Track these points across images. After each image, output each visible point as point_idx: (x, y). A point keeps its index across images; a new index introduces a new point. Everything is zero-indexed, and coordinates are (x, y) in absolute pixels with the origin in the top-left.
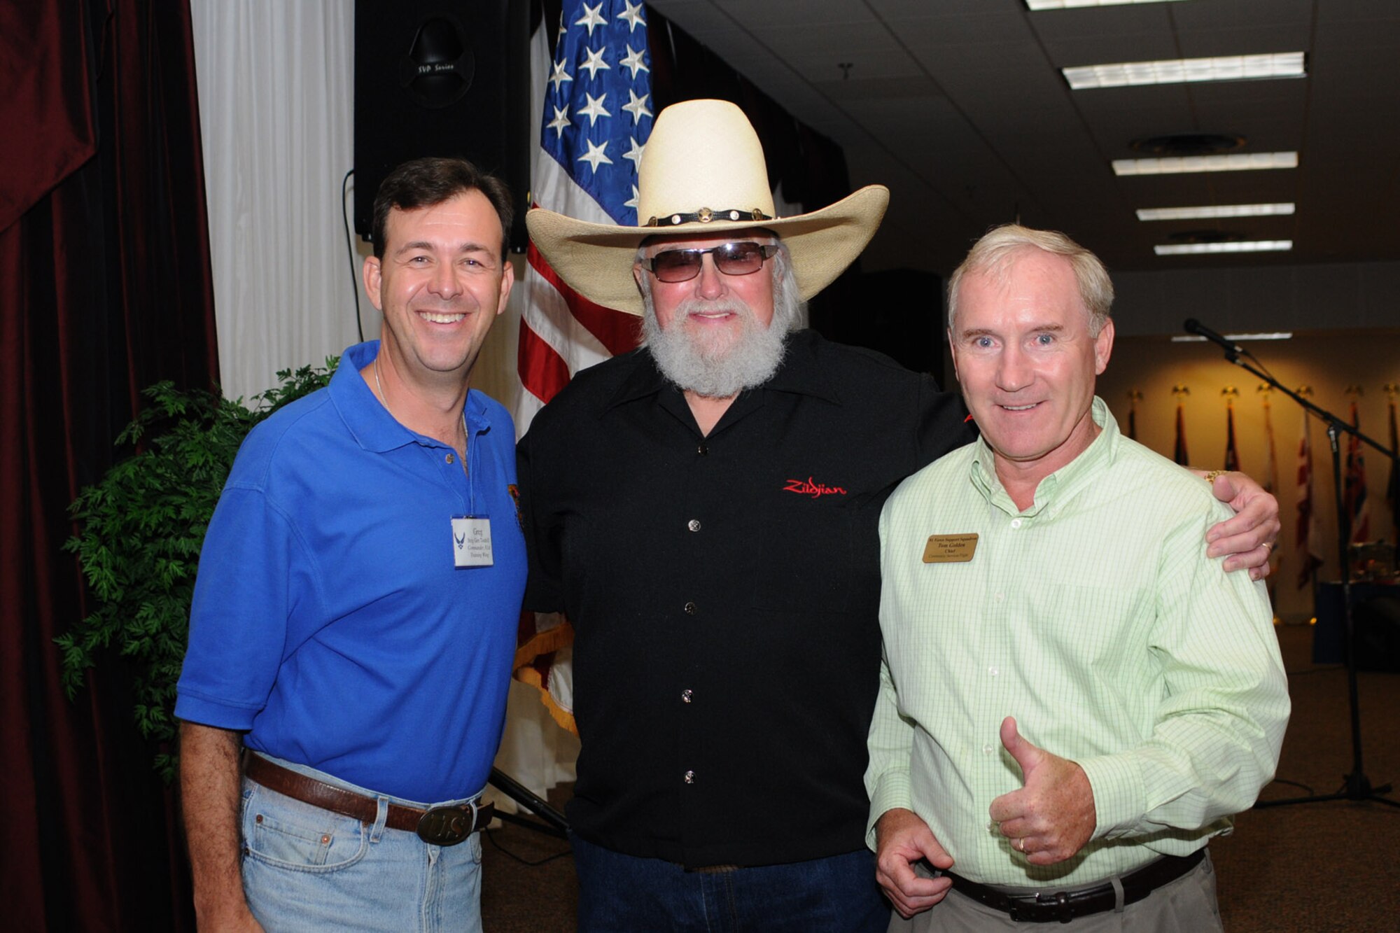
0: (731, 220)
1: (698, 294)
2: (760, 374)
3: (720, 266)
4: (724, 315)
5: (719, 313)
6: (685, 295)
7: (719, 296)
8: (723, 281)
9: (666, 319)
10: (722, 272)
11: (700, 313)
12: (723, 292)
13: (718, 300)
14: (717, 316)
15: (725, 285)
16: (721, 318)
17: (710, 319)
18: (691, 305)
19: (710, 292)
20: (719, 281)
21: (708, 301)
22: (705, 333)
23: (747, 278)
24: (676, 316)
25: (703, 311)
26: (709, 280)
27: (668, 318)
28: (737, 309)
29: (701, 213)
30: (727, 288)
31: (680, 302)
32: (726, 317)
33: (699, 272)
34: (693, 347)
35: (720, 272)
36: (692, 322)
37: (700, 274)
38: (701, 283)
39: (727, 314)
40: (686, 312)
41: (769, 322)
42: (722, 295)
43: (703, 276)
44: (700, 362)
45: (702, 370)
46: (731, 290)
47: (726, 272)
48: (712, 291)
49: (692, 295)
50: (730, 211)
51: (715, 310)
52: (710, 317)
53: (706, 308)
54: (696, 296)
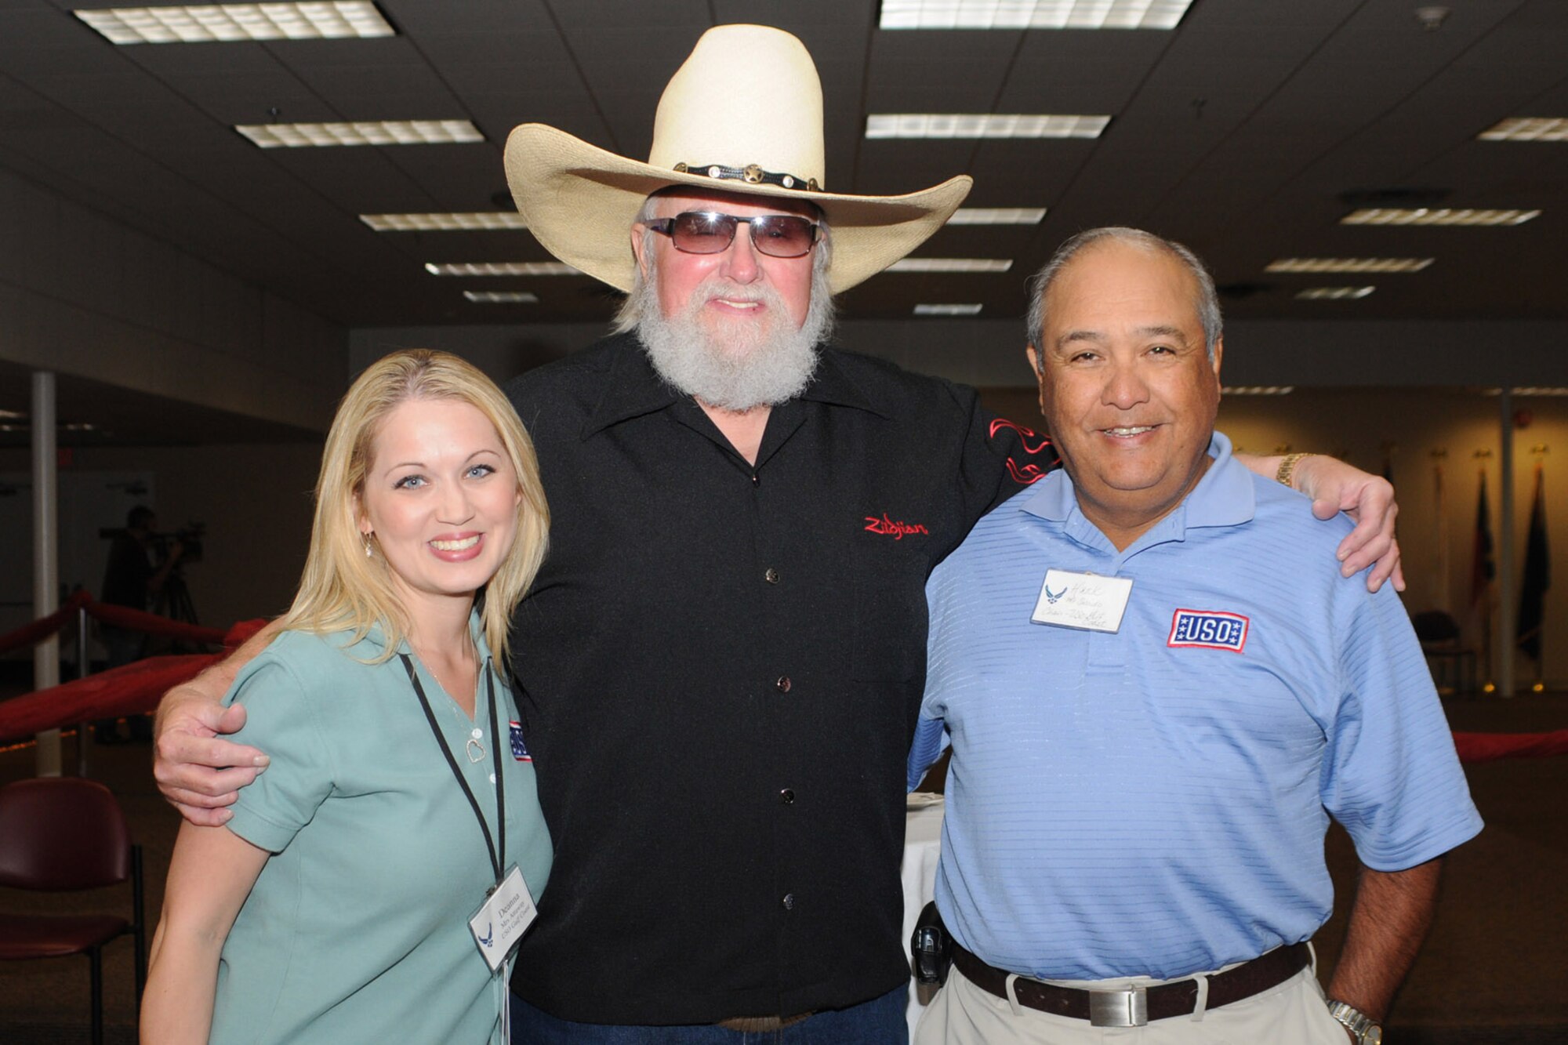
0: (783, 186)
1: (726, 272)
2: (787, 388)
3: (756, 242)
4: (750, 305)
5: (748, 301)
6: (709, 271)
7: (752, 281)
8: (758, 261)
9: (675, 303)
10: (759, 250)
11: (722, 297)
12: (755, 279)
13: (748, 287)
14: (743, 306)
15: (761, 268)
16: (747, 309)
17: (734, 308)
18: (712, 287)
19: (741, 273)
20: (755, 260)
21: (736, 285)
22: (724, 326)
23: (787, 262)
24: (690, 298)
25: (726, 295)
26: (741, 257)
27: (678, 302)
28: (770, 300)
29: (750, 170)
30: (763, 270)
31: (700, 282)
32: (754, 309)
33: (729, 245)
35: (755, 249)
36: (711, 310)
37: (730, 248)
38: (731, 259)
39: (756, 305)
40: (706, 295)
41: (802, 324)
43: (734, 251)
46: (766, 276)
47: (763, 251)
49: (716, 273)
50: (783, 175)
51: (744, 296)
52: (734, 305)
53: (731, 293)
54: (721, 275)
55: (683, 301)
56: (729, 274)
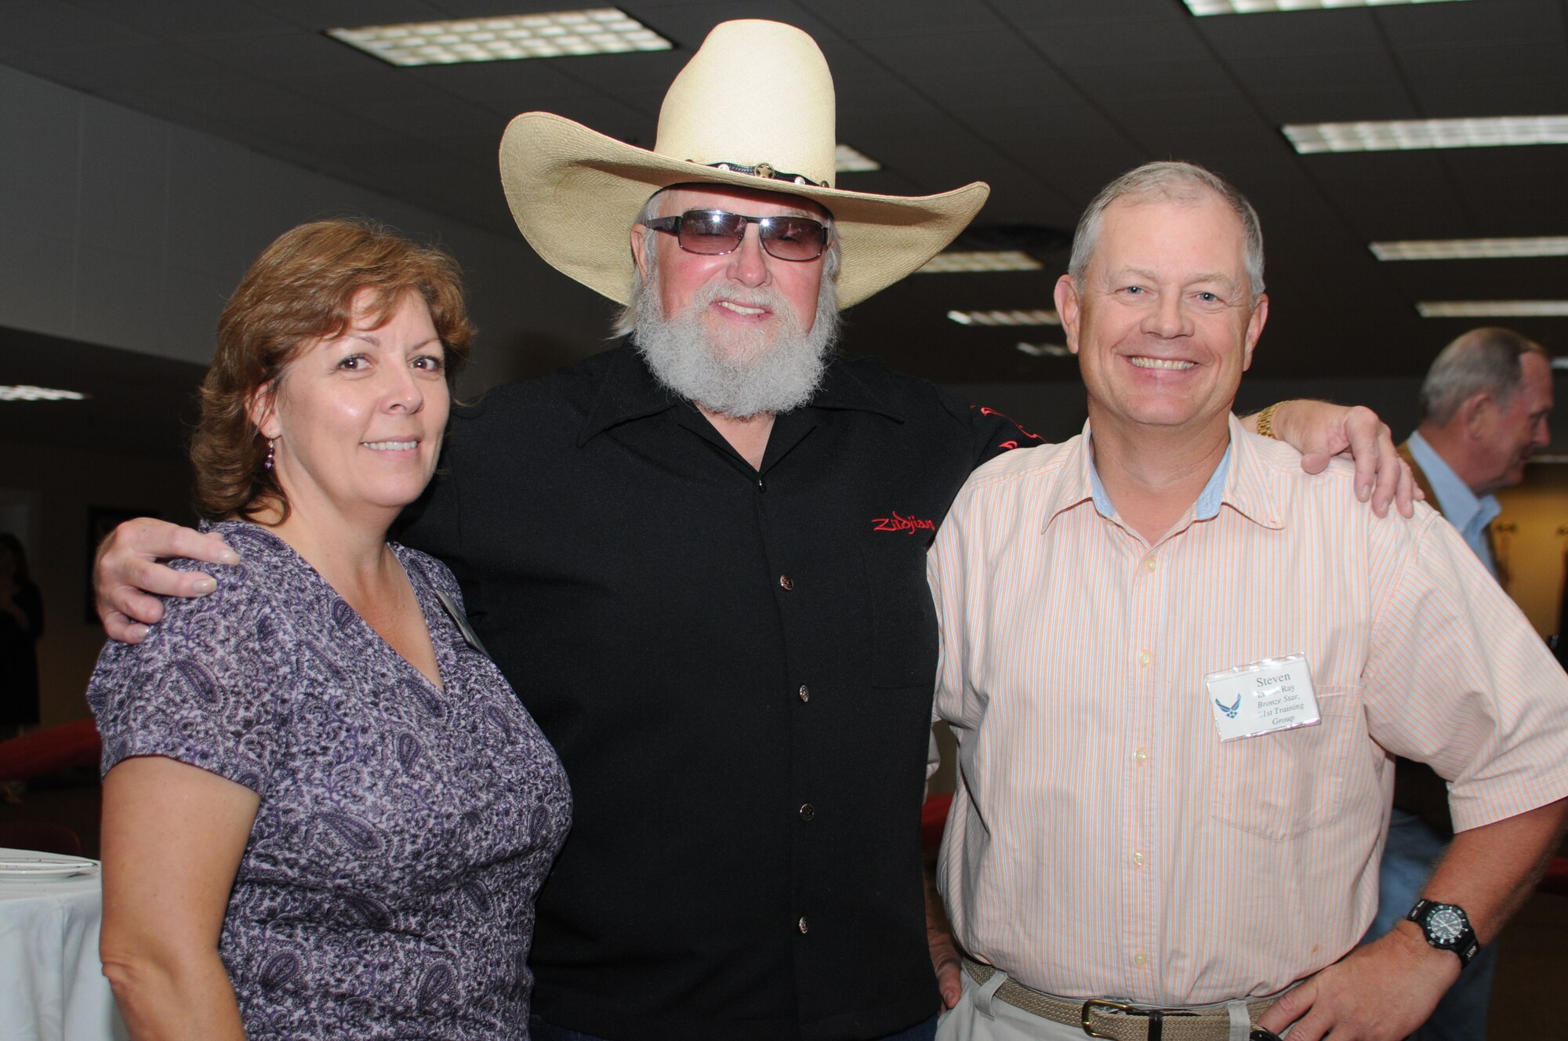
1: (732, 273)
4: (758, 311)
5: (753, 306)
6: (714, 271)
7: (759, 285)
8: (767, 264)
9: (677, 302)
10: (768, 253)
11: (727, 300)
12: (765, 280)
13: (756, 290)
14: (750, 311)
15: (769, 271)
16: (752, 316)
17: (738, 313)
18: (719, 287)
19: (750, 275)
20: (763, 262)
21: (743, 288)
22: (728, 332)
25: (732, 297)
26: (750, 261)
27: (679, 302)
28: (777, 307)
29: (760, 169)
30: (772, 276)
31: (705, 284)
32: (760, 315)
33: (737, 246)
34: (710, 346)
35: (764, 251)
36: (715, 314)
37: (738, 249)
38: (739, 261)
39: (762, 311)
40: (711, 296)
41: (808, 331)
42: (764, 284)
43: (743, 252)
45: (718, 379)
46: (774, 281)
47: (773, 254)
49: (721, 275)
50: (795, 174)
51: (749, 299)
52: (738, 309)
53: (737, 296)
54: (727, 276)
55: (686, 301)
56: (736, 276)
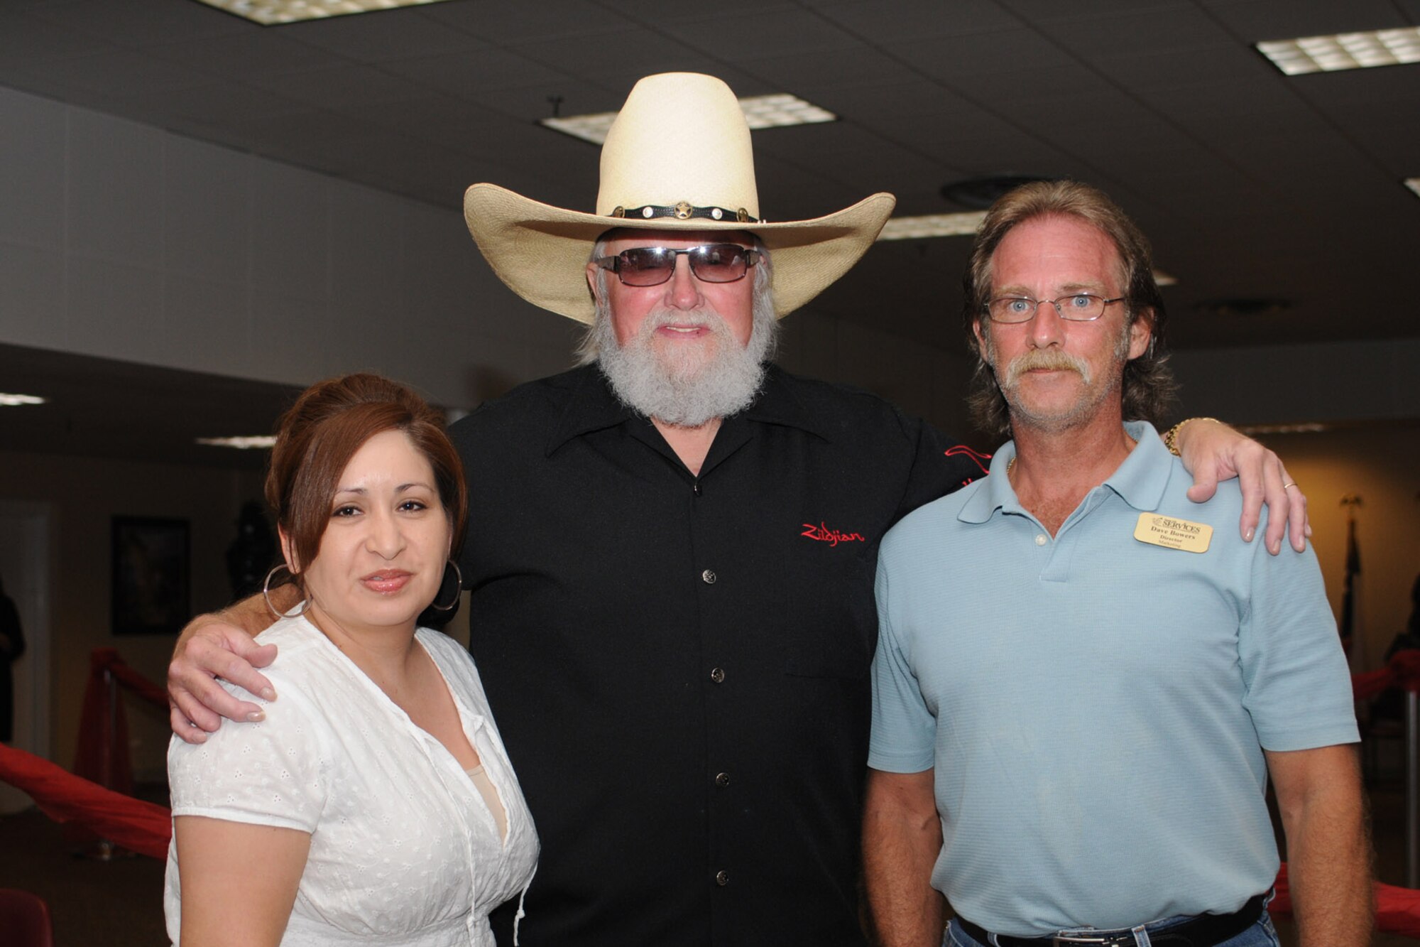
0: (713, 218)
1: (669, 300)
2: (736, 402)
3: (696, 271)
4: (695, 329)
5: (690, 326)
6: (655, 301)
7: (693, 307)
8: (699, 289)
9: (627, 333)
10: (698, 278)
11: (669, 325)
12: (698, 302)
13: (691, 312)
14: (689, 330)
15: (700, 294)
16: (691, 333)
17: (679, 333)
18: (660, 315)
19: (683, 300)
20: (695, 287)
21: (679, 311)
22: (675, 350)
23: (725, 286)
24: (640, 328)
25: (673, 322)
26: (683, 287)
27: (631, 332)
28: (712, 324)
29: (679, 207)
30: (703, 296)
31: (648, 313)
32: (697, 332)
34: (659, 366)
35: (695, 277)
36: (660, 338)
37: (672, 279)
38: (673, 290)
39: (698, 329)
40: (654, 324)
41: (746, 342)
42: (697, 306)
43: (676, 282)
44: (668, 384)
45: (670, 395)
46: (706, 301)
47: (703, 278)
48: (686, 301)
49: (660, 303)
50: (711, 209)
51: (687, 322)
52: (680, 330)
53: (677, 320)
54: (666, 304)
55: (635, 332)
56: (672, 302)
